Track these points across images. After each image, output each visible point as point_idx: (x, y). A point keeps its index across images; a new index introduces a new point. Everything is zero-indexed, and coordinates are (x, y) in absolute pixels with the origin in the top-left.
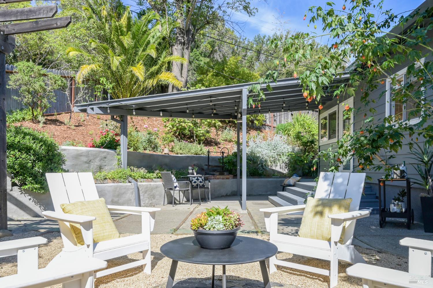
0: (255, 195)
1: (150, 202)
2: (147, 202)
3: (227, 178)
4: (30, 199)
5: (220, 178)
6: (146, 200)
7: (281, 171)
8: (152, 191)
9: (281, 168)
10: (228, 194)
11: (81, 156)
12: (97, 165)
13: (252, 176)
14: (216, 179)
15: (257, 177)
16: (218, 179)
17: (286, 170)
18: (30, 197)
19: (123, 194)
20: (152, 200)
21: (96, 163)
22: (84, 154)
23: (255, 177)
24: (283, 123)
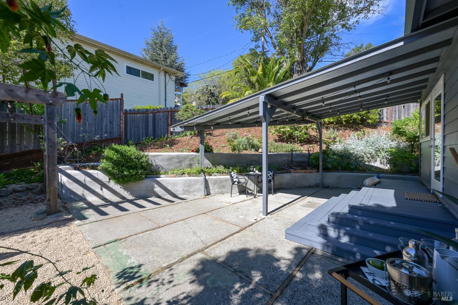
0: (344, 188)
1: (220, 191)
2: (216, 191)
3: (309, 172)
4: (121, 188)
5: (302, 172)
6: (216, 189)
7: (382, 166)
8: (222, 183)
9: (381, 163)
10: (312, 186)
11: (173, 158)
12: (187, 164)
13: (342, 170)
14: (297, 173)
15: (348, 171)
16: (299, 172)
17: (388, 166)
18: (121, 186)
19: (193, 185)
20: (221, 189)
21: (186, 163)
22: (175, 157)
23: (346, 171)
24: (403, 118)
